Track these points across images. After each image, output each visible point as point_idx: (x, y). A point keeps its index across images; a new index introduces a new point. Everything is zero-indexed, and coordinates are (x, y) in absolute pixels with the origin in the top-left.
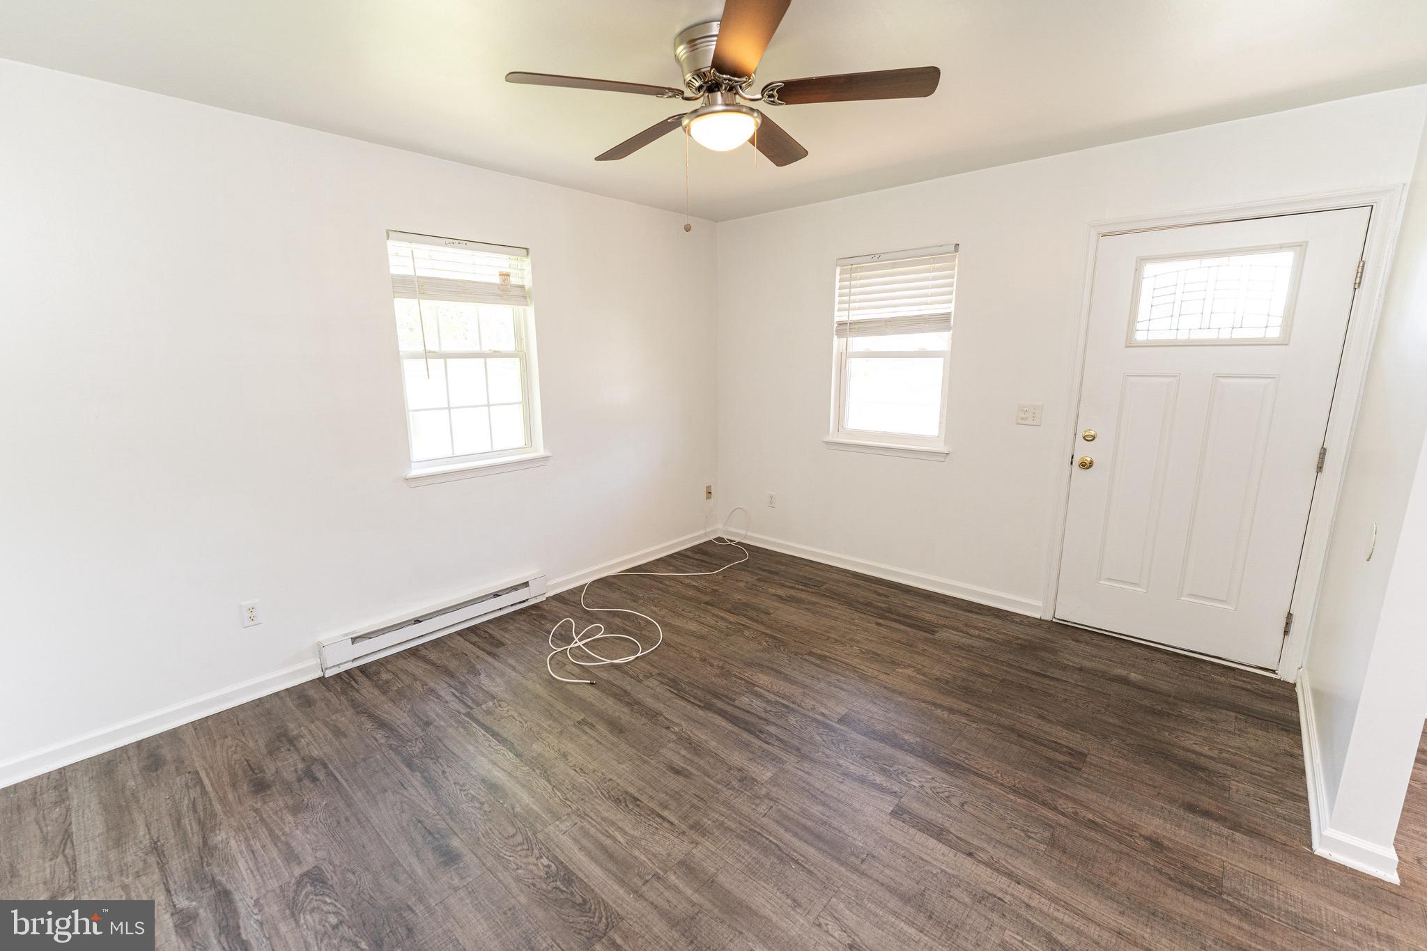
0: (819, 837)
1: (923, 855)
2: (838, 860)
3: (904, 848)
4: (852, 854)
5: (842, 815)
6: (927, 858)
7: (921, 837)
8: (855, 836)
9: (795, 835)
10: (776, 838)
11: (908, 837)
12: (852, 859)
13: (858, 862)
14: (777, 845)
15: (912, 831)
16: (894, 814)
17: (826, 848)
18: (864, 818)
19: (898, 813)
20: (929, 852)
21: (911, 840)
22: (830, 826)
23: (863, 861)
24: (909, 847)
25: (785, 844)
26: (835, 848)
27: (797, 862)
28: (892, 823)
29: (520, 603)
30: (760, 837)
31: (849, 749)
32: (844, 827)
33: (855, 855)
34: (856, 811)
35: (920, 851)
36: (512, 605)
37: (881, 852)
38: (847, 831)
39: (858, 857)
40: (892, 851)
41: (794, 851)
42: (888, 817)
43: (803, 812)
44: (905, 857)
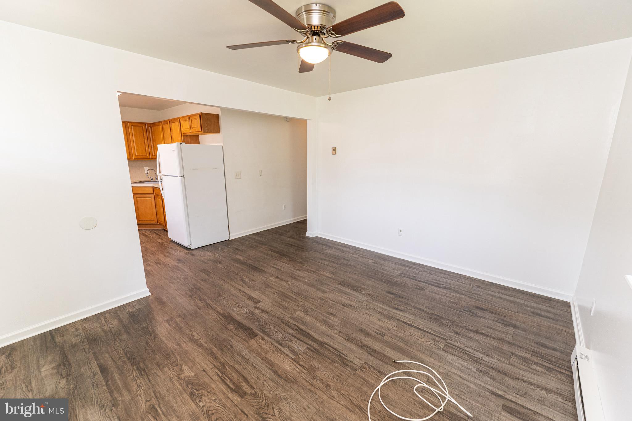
0: (286, 297)
3: (263, 295)
4: (279, 294)
5: (277, 302)
9: (293, 297)
11: (260, 297)
16: (259, 302)
17: (286, 295)
22: (281, 299)
23: (277, 293)
25: (297, 296)
26: (283, 295)
27: (295, 293)
31: (261, 322)
34: (271, 302)
37: (271, 294)
38: (277, 298)
40: (267, 294)
42: (262, 301)
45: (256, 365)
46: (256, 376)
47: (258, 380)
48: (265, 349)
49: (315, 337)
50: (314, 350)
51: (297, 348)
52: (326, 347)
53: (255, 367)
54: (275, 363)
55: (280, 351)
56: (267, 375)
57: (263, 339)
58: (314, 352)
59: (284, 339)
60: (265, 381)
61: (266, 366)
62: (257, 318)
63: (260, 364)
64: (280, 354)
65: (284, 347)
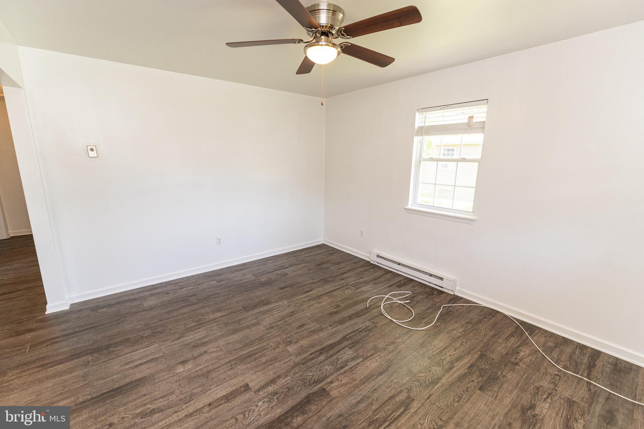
0: (250, 356)
1: (221, 386)
2: (236, 358)
3: (228, 381)
4: (236, 363)
5: (256, 367)
6: (218, 387)
7: (230, 389)
8: (243, 367)
9: (254, 350)
10: (256, 345)
11: (232, 384)
12: (234, 362)
13: (232, 364)
14: (253, 344)
15: (234, 388)
16: (248, 385)
17: (244, 356)
18: (250, 373)
19: (247, 388)
20: (221, 389)
21: (230, 385)
22: (253, 361)
23: (232, 365)
24: (228, 383)
25: (252, 346)
26: (243, 359)
27: (243, 347)
28: (242, 382)
29: (440, 287)
30: (258, 341)
31: (297, 384)
32: (250, 365)
33: (235, 364)
34: (256, 372)
35: (224, 386)
36: (435, 285)
37: (232, 372)
38: (247, 365)
39: (234, 364)
40: (229, 376)
41: (248, 348)
42: (246, 382)
43: (264, 355)
44: (225, 379)
45: (372, 389)
46: (387, 389)
47: (392, 387)
48: (347, 381)
49: (335, 341)
50: (351, 345)
51: (348, 356)
52: (349, 337)
53: (375, 390)
54: (369, 373)
55: (353, 368)
56: (385, 379)
57: (332, 382)
58: (355, 345)
59: (334, 364)
60: (392, 381)
61: (374, 380)
62: (287, 390)
63: (370, 386)
64: (357, 369)
65: (347, 365)
